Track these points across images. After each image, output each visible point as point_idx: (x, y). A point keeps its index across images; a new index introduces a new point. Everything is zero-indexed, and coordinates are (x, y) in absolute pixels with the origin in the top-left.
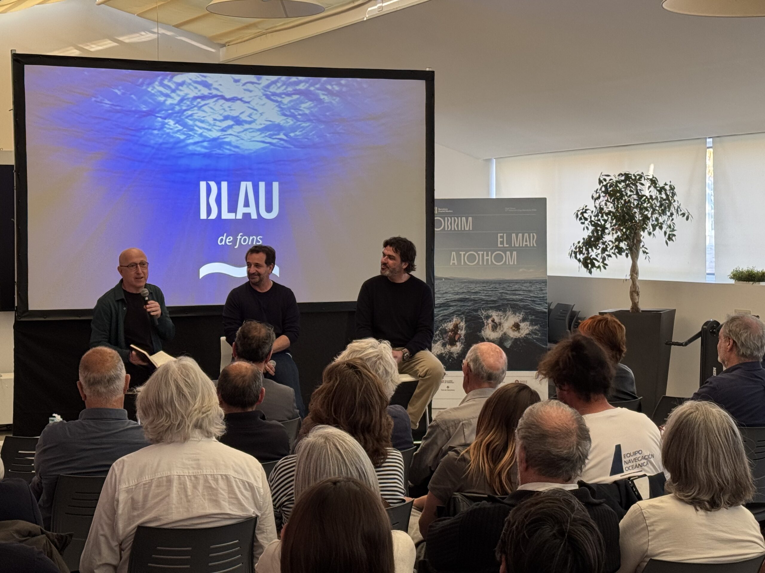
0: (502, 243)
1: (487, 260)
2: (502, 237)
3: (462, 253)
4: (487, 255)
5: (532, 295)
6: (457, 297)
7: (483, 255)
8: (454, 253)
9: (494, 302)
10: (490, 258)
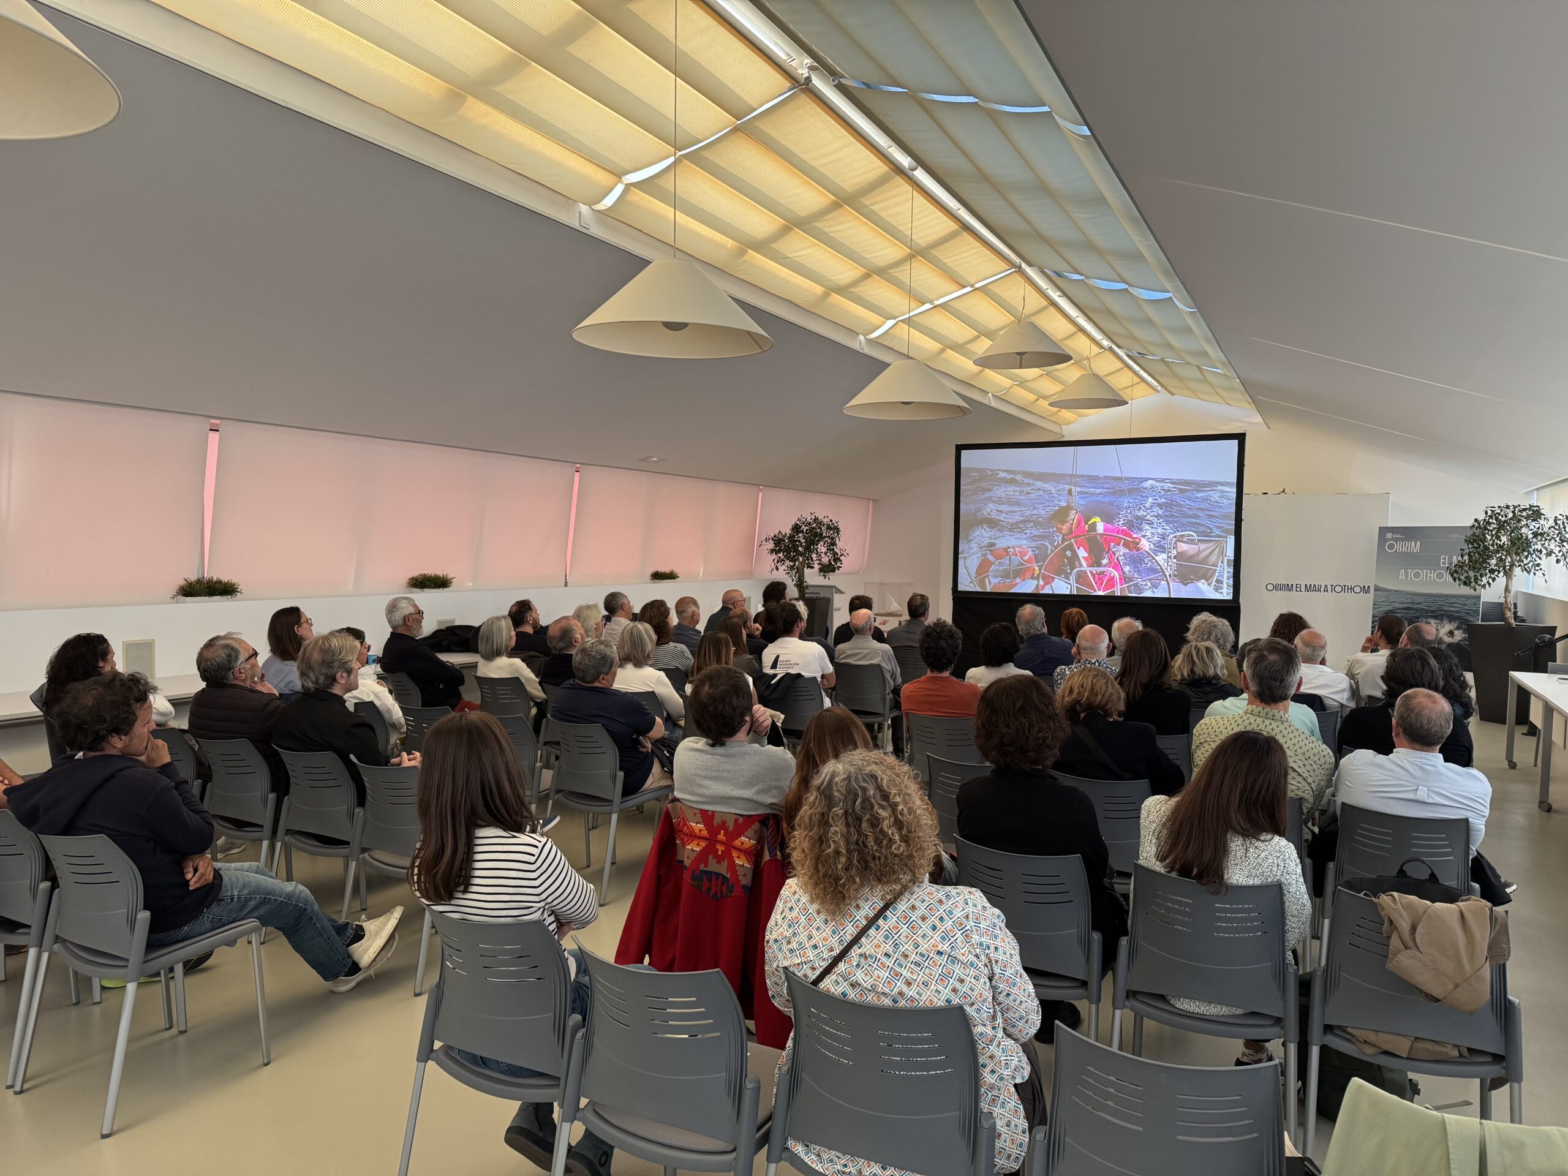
0: (1444, 563)
1: (1430, 577)
2: (1444, 559)
3: (1410, 571)
4: (1431, 573)
5: (1466, 608)
6: (1403, 606)
7: (1427, 573)
8: (1403, 571)
9: (1433, 611)
10: (1433, 576)
